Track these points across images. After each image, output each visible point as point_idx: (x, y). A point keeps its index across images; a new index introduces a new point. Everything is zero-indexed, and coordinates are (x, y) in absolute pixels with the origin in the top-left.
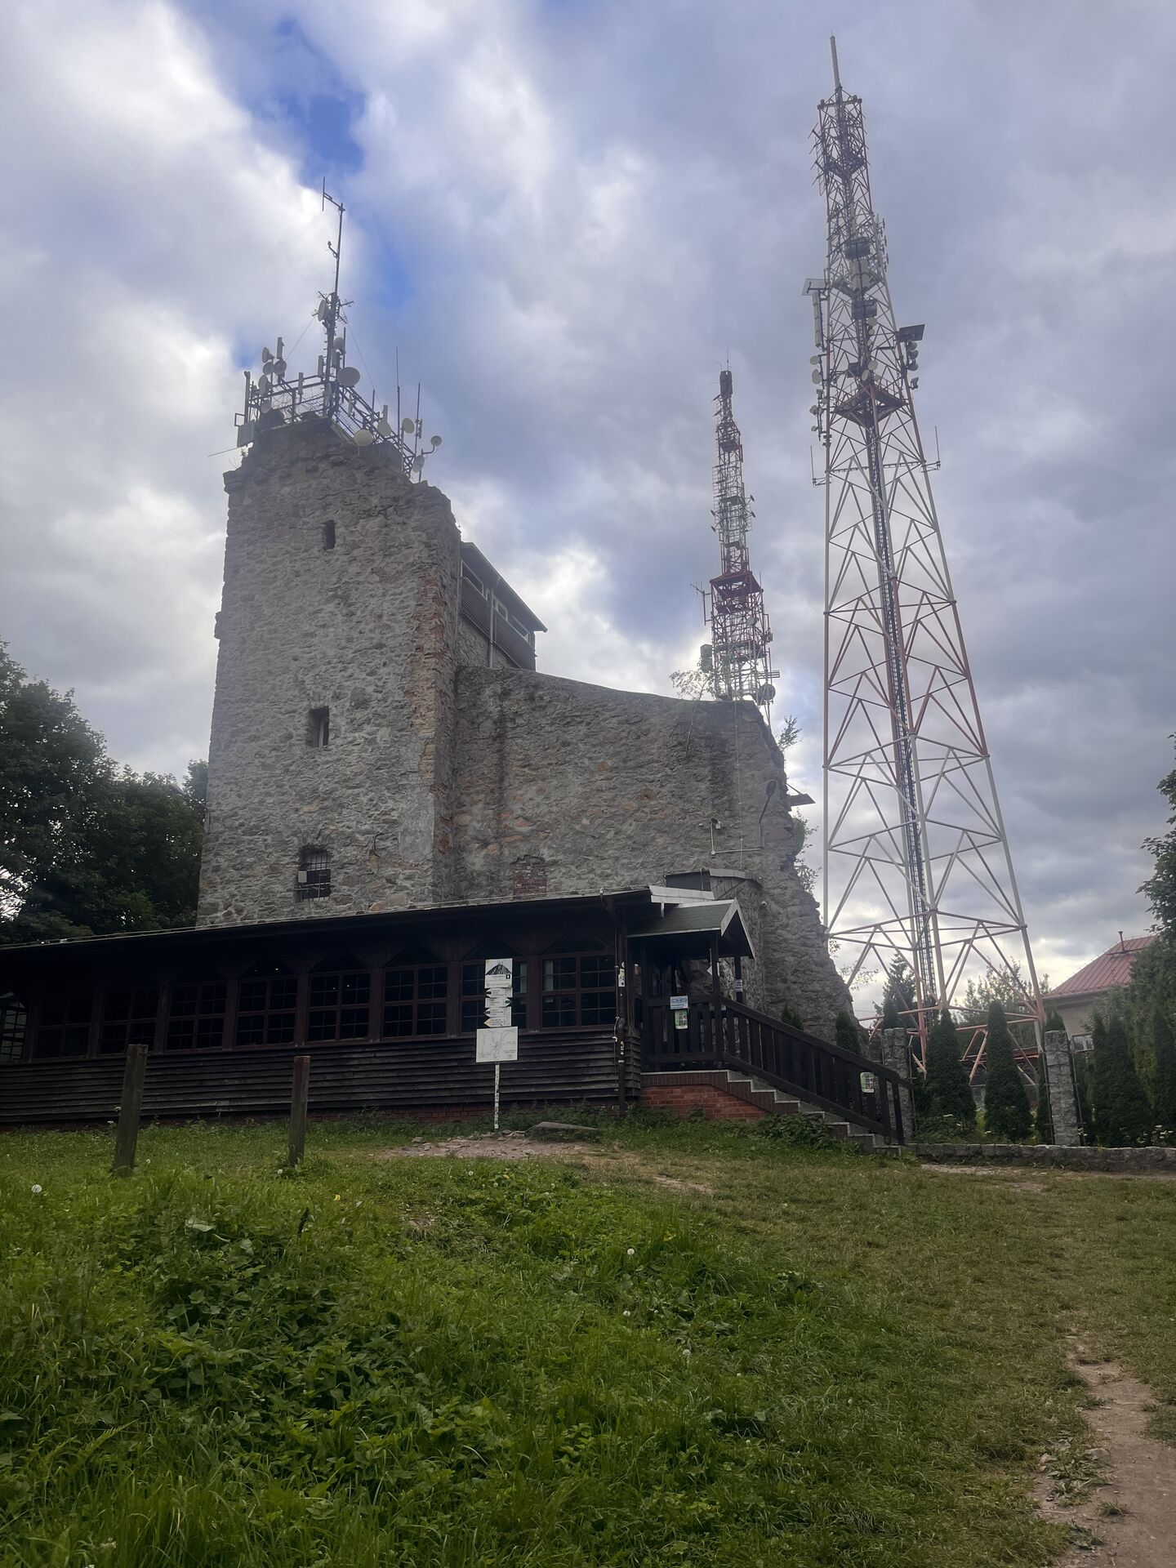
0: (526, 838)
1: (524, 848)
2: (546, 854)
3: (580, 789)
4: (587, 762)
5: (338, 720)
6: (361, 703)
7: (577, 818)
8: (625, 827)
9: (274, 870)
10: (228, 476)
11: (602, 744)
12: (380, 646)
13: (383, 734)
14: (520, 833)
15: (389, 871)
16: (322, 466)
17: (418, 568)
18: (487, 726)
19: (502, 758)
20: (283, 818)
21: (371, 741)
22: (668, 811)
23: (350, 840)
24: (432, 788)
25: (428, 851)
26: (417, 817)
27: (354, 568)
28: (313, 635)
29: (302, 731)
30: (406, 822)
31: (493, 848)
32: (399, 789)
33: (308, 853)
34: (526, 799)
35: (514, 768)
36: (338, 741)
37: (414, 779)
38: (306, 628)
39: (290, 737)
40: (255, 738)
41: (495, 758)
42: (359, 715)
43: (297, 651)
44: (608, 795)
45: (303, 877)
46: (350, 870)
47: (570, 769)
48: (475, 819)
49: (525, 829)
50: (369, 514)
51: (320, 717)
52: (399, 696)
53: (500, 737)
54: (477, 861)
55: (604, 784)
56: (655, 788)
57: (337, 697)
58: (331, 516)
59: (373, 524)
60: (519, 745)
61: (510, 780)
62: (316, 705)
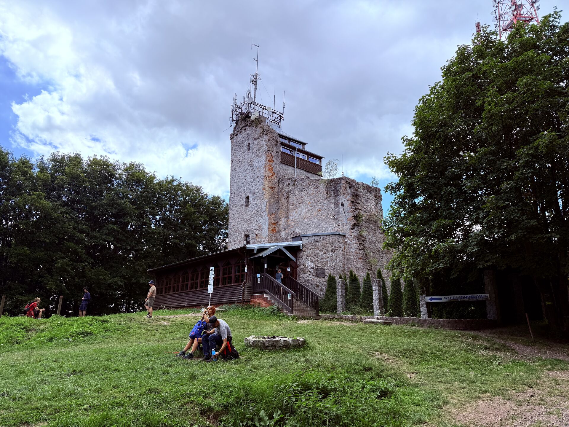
1: (293, 230)
3: (305, 211)
4: (306, 202)
5: (251, 199)
6: (254, 194)
7: (304, 220)
8: (315, 221)
9: (240, 241)
10: (231, 135)
11: (309, 196)
12: (258, 177)
13: (258, 202)
14: (292, 225)
15: (260, 240)
17: (265, 153)
18: (285, 195)
19: (288, 204)
20: (242, 227)
21: (256, 204)
22: (324, 214)
23: (253, 232)
24: (269, 215)
26: (265, 224)
27: (253, 156)
28: (246, 176)
29: (244, 203)
30: (263, 225)
31: (286, 230)
32: (261, 217)
33: (246, 235)
34: (294, 215)
35: (291, 206)
36: (251, 205)
37: (264, 213)
38: (245, 174)
39: (242, 205)
40: (236, 206)
41: (286, 204)
42: (254, 197)
43: (243, 181)
44: (311, 211)
45: (245, 242)
47: (302, 204)
48: (282, 223)
50: (256, 139)
51: (247, 199)
52: (261, 190)
53: (288, 198)
54: (283, 234)
55: (310, 208)
56: (321, 208)
57: (250, 193)
58: (249, 142)
59: (256, 142)
60: (292, 199)
61: (290, 210)
62: (247, 195)
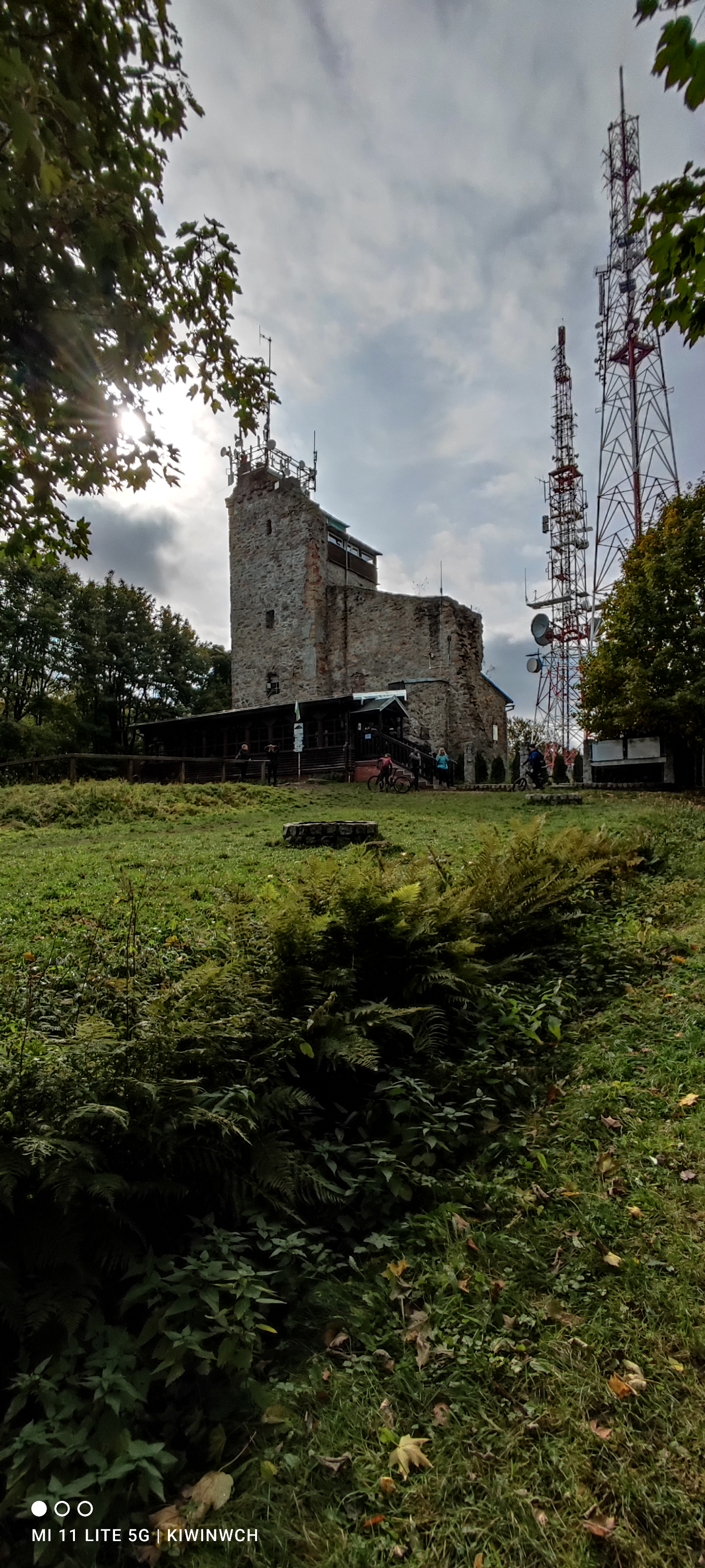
0: (356, 665)
1: (355, 670)
2: (364, 672)
3: (377, 641)
4: (380, 628)
5: (278, 617)
6: (286, 608)
7: (376, 655)
9: (258, 683)
10: (227, 500)
12: (292, 580)
13: (295, 622)
14: (353, 663)
15: (300, 682)
16: (264, 492)
17: (305, 541)
18: (340, 614)
19: (346, 629)
20: (260, 661)
21: (290, 625)
22: (412, 650)
23: (285, 670)
24: (315, 645)
25: (314, 673)
26: (309, 658)
27: (280, 544)
28: (265, 577)
29: (264, 622)
30: (306, 661)
31: (343, 670)
32: (301, 647)
33: (270, 676)
34: (356, 647)
35: (350, 633)
36: (278, 626)
37: (308, 642)
38: (263, 574)
39: (260, 624)
40: (247, 626)
41: (342, 629)
42: (286, 613)
43: (260, 585)
44: (388, 644)
45: (269, 686)
46: (286, 682)
47: (372, 632)
48: (336, 658)
49: (356, 661)
50: (284, 516)
51: (271, 614)
52: (300, 604)
53: (345, 619)
54: (337, 676)
55: (387, 639)
56: (407, 640)
57: (276, 605)
58: (269, 517)
59: (286, 521)
60: (353, 622)
61: (349, 638)
62: (269, 609)
